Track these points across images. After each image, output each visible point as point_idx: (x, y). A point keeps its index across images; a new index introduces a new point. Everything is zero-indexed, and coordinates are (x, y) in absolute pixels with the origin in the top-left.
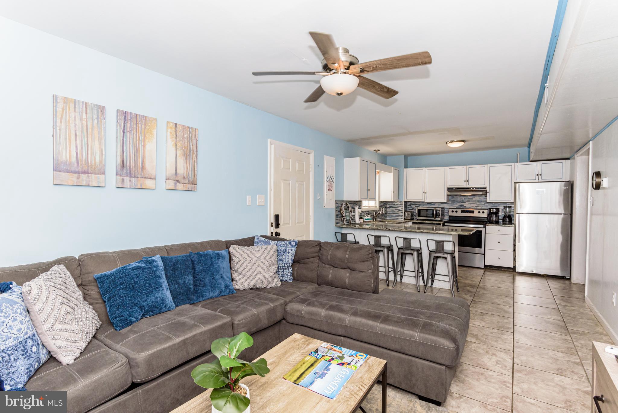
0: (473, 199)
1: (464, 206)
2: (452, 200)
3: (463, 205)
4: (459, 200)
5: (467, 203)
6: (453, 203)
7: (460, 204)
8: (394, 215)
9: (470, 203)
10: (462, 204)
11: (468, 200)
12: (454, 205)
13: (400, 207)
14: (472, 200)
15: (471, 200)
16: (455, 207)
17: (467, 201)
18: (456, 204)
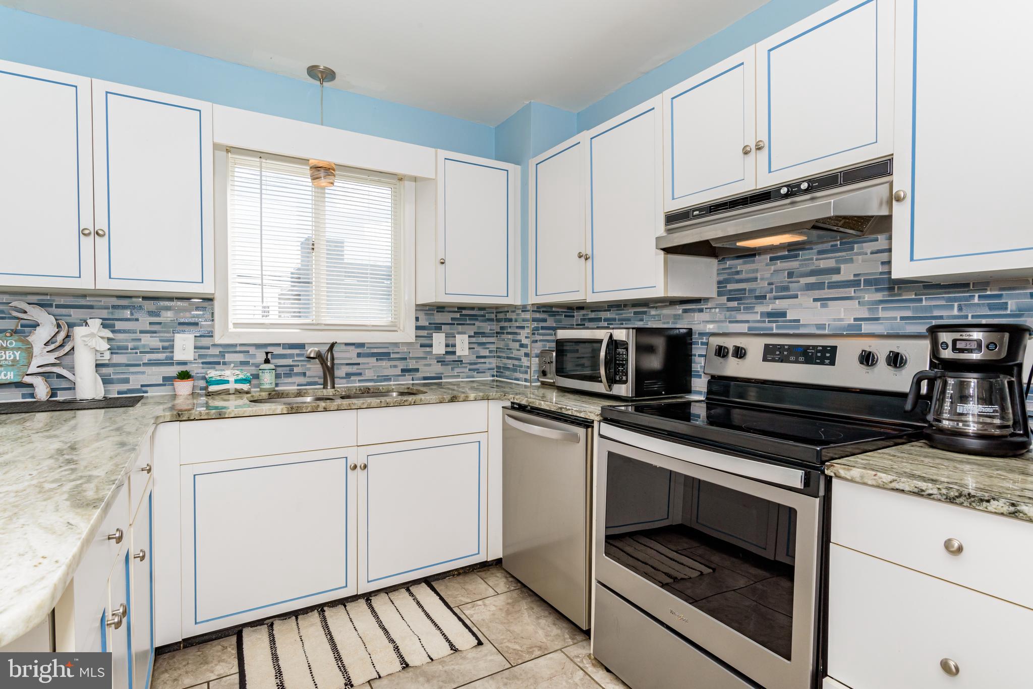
0: (837, 271)
1: (789, 317)
2: (730, 287)
3: (784, 314)
4: (761, 286)
5: (806, 299)
6: (735, 304)
7: (769, 308)
8: (510, 363)
9: (824, 301)
10: (779, 305)
11: (812, 280)
12: (740, 317)
13: (521, 331)
14: (835, 278)
15: (827, 279)
16: (744, 328)
17: (810, 287)
18: (749, 309)
